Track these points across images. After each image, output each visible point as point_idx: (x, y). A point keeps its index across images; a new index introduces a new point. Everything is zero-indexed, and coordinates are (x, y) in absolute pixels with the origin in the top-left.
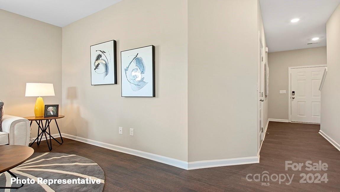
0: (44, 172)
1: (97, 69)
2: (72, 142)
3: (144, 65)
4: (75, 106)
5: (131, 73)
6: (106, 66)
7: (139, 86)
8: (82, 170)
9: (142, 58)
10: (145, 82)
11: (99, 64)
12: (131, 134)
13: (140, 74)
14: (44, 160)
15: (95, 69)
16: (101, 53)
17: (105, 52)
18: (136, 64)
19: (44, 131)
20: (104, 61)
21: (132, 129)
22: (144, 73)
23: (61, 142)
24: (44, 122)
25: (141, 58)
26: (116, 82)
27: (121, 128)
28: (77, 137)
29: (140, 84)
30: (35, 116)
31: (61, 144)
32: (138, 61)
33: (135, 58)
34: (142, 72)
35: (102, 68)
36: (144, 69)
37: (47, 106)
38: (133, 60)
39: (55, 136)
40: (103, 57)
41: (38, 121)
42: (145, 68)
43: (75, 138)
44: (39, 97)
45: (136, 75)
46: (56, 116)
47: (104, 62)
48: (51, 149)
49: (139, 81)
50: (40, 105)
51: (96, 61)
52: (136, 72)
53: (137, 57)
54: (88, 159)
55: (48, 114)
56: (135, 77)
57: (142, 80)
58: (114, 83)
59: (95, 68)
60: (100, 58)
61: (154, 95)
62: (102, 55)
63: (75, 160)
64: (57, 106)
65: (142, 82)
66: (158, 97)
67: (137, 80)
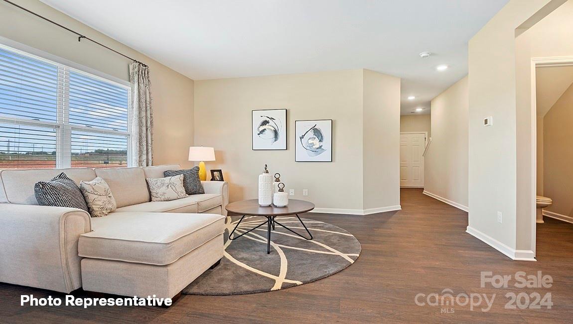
1: (262, 134)
3: (322, 135)
5: (308, 141)
6: (276, 132)
7: (317, 153)
9: (321, 129)
10: (323, 149)
11: (265, 130)
13: (317, 142)
16: (268, 119)
17: (273, 119)
18: (314, 133)
20: (273, 128)
21: (305, 190)
22: (322, 142)
29: (317, 150)
32: (316, 131)
35: (269, 134)
36: (322, 138)
38: (311, 129)
44: (201, 161)
51: (261, 126)
52: (314, 140)
53: (314, 128)
56: (313, 144)
58: (285, 149)
59: (259, 133)
60: (267, 124)
62: (270, 121)
65: (320, 149)
66: (334, 162)
67: (314, 147)
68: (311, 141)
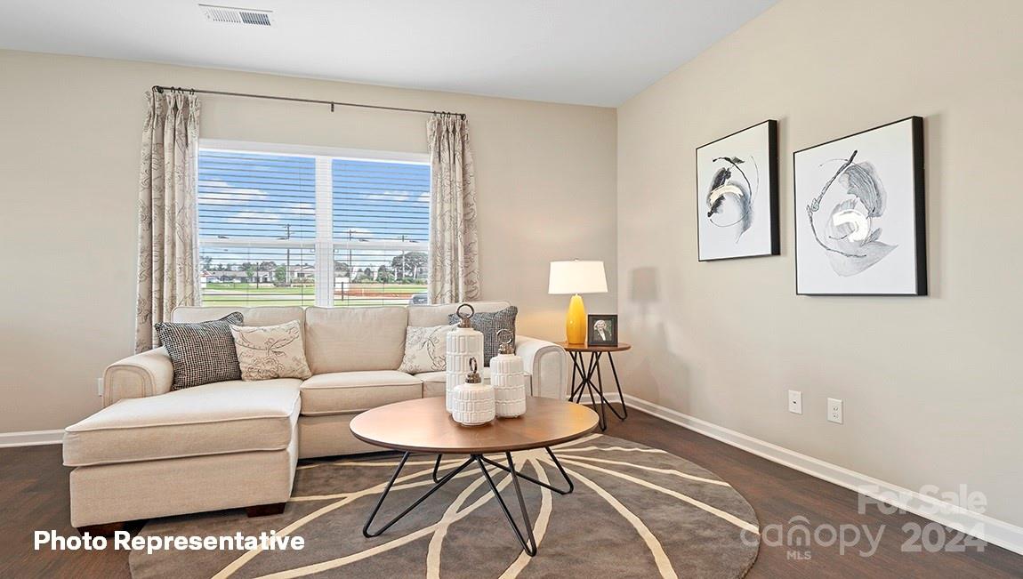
0: (604, 475)
1: (716, 212)
2: (648, 419)
3: (879, 188)
4: (653, 319)
5: (831, 217)
6: (745, 201)
7: (861, 260)
8: (693, 489)
9: (873, 163)
10: (885, 245)
11: (722, 198)
12: (831, 418)
13: (863, 218)
14: (595, 448)
15: (710, 215)
16: (727, 165)
17: (739, 161)
18: (851, 185)
19: (586, 380)
20: (738, 189)
21: (833, 402)
22: (879, 216)
23: (623, 416)
24: (587, 356)
25: (867, 164)
26: (776, 250)
27: (795, 395)
28: (659, 407)
29: (863, 251)
30: (566, 339)
31: (623, 420)
32: (857, 175)
33: (843, 168)
34: (873, 213)
35: (731, 209)
36: (879, 202)
37: (593, 319)
38: (838, 173)
39: (611, 397)
40: (735, 175)
41: (574, 353)
42: (883, 197)
43: (655, 410)
44: (574, 295)
45: (848, 223)
46: (613, 343)
47: (738, 192)
48: (605, 428)
49: (863, 243)
50: (576, 314)
51: (713, 189)
52: (850, 212)
53: (851, 164)
54: (700, 468)
55: (596, 339)
56: (848, 228)
57: (873, 238)
58: (770, 253)
59: (709, 211)
60: (727, 181)
61: (923, 289)
62: (733, 170)
63: (669, 463)
64: (613, 319)
65: (871, 247)
66: (938, 296)
67: (852, 238)
68: (839, 219)
